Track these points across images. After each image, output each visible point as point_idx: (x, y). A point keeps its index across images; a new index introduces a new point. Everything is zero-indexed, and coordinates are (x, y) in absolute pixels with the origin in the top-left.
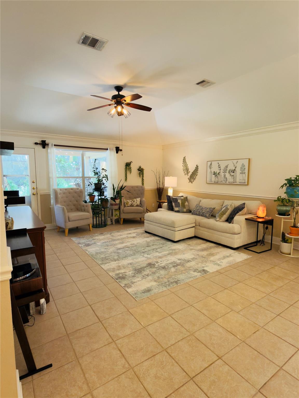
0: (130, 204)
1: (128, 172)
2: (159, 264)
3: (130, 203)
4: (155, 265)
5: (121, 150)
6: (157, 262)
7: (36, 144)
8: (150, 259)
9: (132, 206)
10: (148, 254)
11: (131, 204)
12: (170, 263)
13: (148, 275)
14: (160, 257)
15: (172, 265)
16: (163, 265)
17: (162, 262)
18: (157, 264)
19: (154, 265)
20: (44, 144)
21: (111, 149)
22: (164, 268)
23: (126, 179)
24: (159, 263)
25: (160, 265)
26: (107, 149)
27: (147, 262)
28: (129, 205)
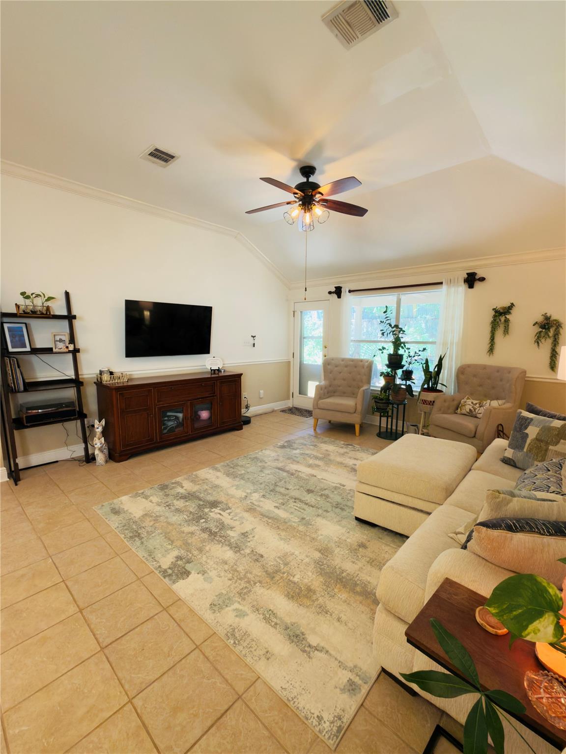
0: (468, 410)
1: (499, 333)
3: (468, 408)
5: (482, 279)
7: (330, 293)
9: (471, 414)
11: (470, 410)
20: (338, 292)
21: (450, 282)
23: (491, 350)
26: (441, 283)
28: (464, 412)
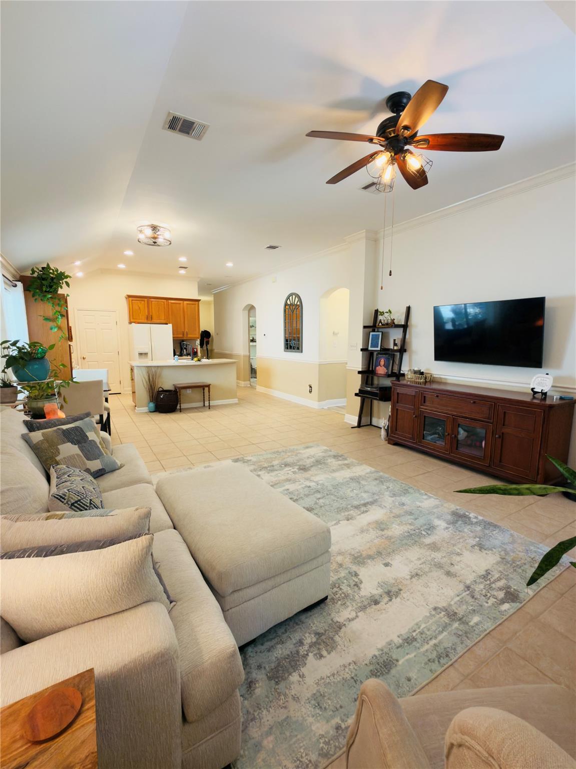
2: (293, 470)
4: (298, 469)
6: (294, 473)
8: (305, 479)
10: (310, 487)
12: (276, 470)
13: (308, 458)
14: (288, 480)
15: (274, 468)
16: (287, 469)
17: (287, 472)
18: (295, 469)
19: (300, 469)
22: (286, 465)
24: (293, 472)
25: (291, 468)
27: (310, 472)
